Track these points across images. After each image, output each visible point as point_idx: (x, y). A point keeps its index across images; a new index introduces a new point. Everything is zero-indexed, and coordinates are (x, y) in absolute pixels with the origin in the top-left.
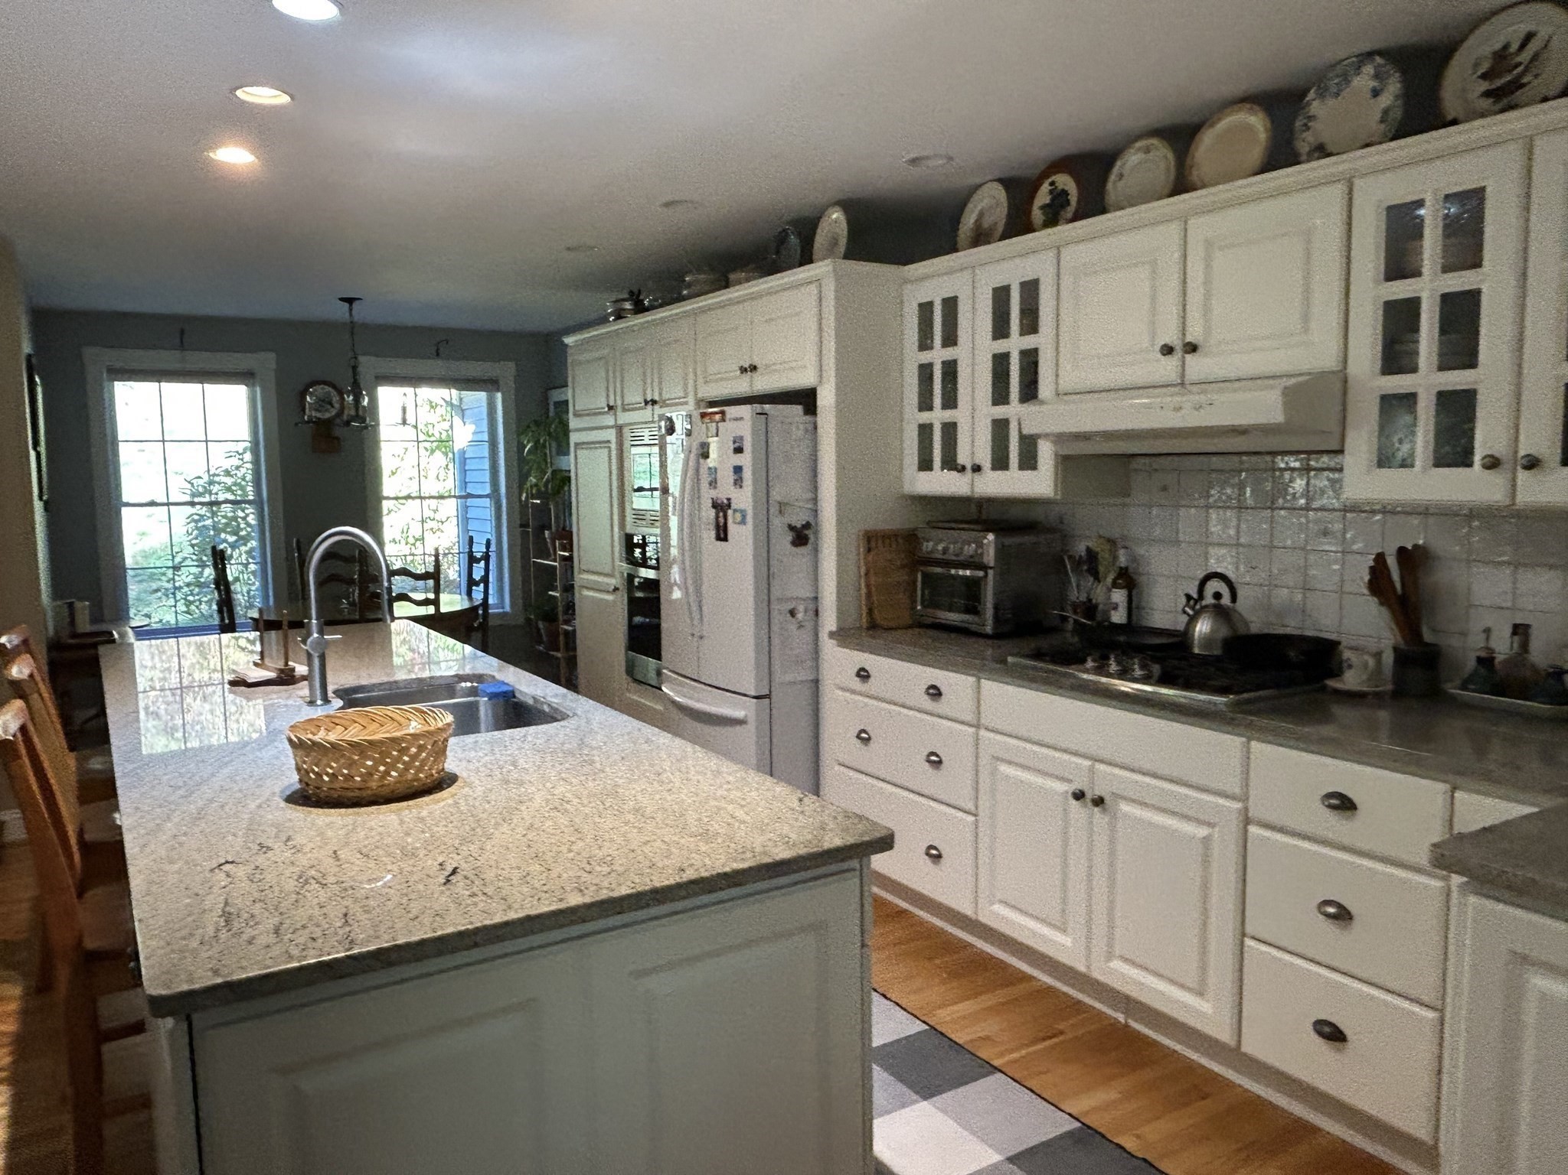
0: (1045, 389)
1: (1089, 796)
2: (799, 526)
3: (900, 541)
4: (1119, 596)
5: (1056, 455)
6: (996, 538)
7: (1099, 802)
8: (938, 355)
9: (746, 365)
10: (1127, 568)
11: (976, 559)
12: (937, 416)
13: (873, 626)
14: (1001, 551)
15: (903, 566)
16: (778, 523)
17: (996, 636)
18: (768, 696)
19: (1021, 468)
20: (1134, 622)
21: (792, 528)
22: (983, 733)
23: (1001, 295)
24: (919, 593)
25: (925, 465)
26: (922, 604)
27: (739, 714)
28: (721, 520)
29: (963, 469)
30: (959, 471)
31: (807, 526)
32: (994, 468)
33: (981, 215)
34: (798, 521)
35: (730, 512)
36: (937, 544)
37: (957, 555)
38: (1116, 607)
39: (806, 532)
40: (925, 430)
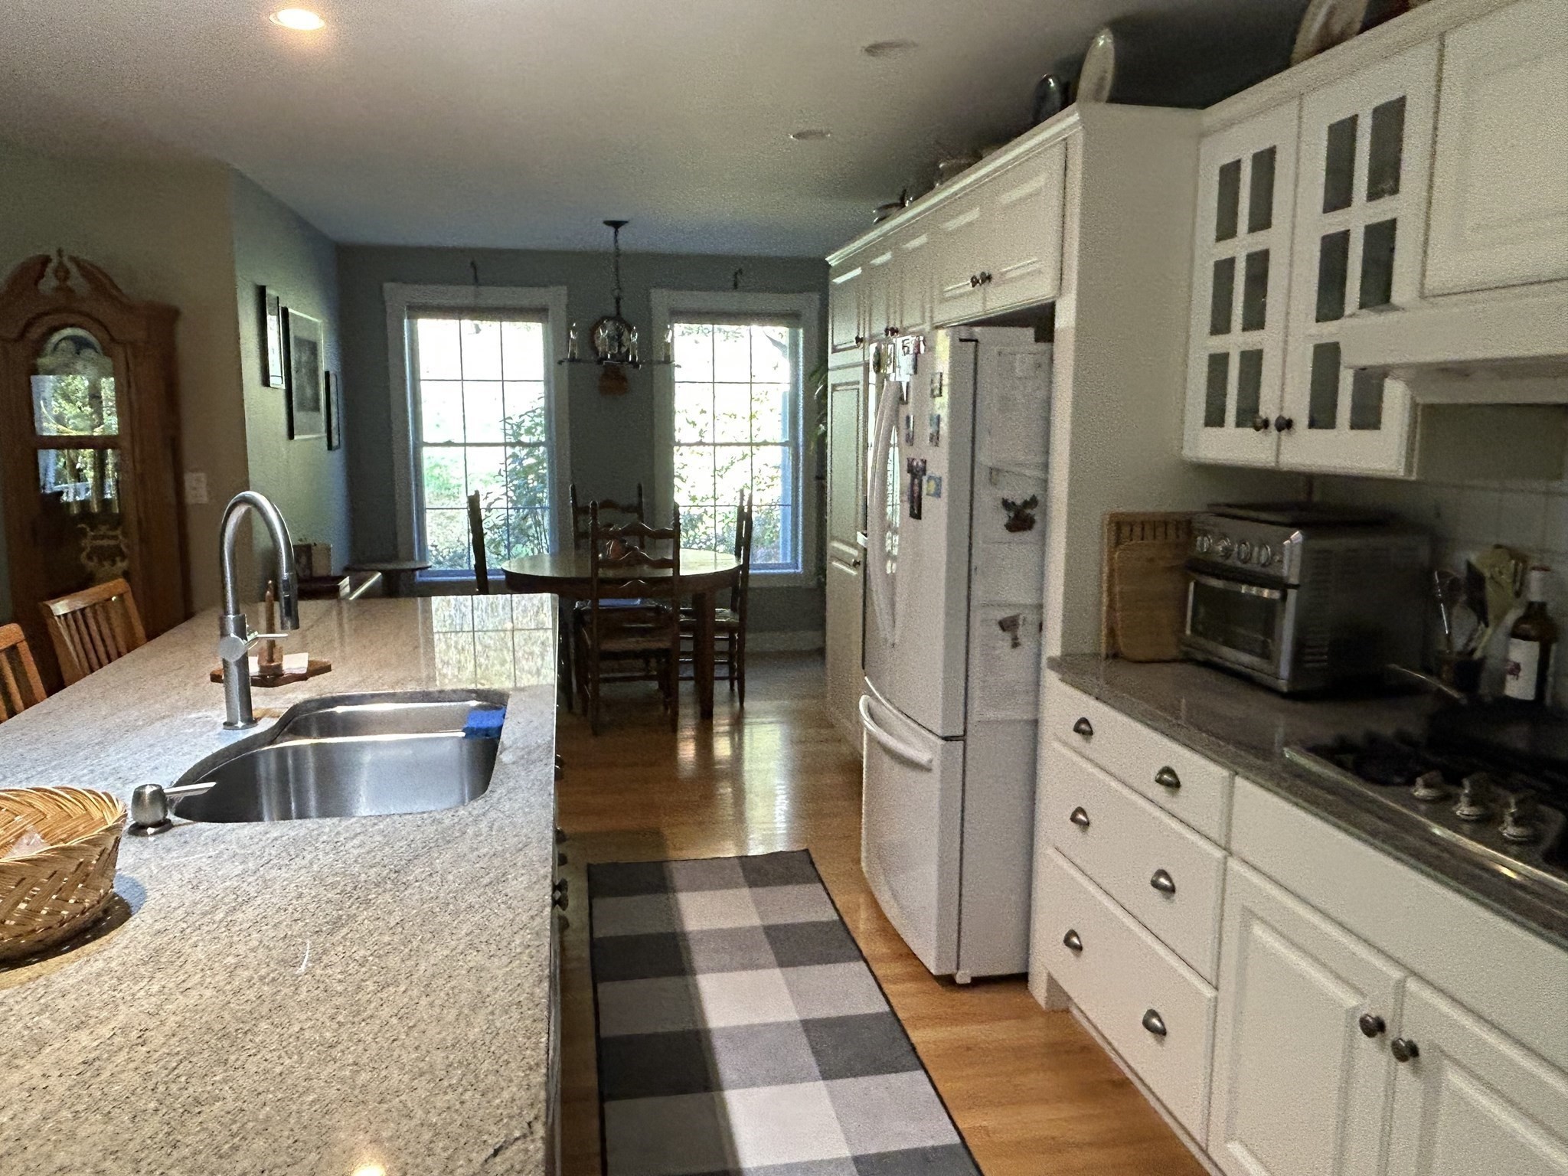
0: (1402, 290)
1: (1392, 1032)
2: (1019, 502)
3: (1171, 532)
4: (1524, 653)
5: (1414, 405)
6: (1307, 537)
7: (1407, 1052)
8: (1242, 246)
9: (978, 275)
10: (1542, 606)
11: (1271, 571)
12: (1236, 341)
13: (1115, 655)
14: (1312, 559)
15: (1171, 569)
16: (988, 499)
17: (1292, 696)
18: (962, 738)
19: (1354, 426)
20: (1548, 701)
21: (1007, 504)
22: (1234, 864)
23: (1342, 135)
24: (1189, 614)
25: (1214, 419)
26: (1193, 629)
27: (922, 756)
28: (916, 488)
29: (1266, 424)
30: (1257, 429)
31: (1032, 502)
32: (1313, 424)
33: (1331, 13)
34: (1018, 497)
35: (925, 479)
36: (1216, 542)
37: (1245, 562)
38: (1516, 669)
39: (1028, 511)
40: (1218, 363)
